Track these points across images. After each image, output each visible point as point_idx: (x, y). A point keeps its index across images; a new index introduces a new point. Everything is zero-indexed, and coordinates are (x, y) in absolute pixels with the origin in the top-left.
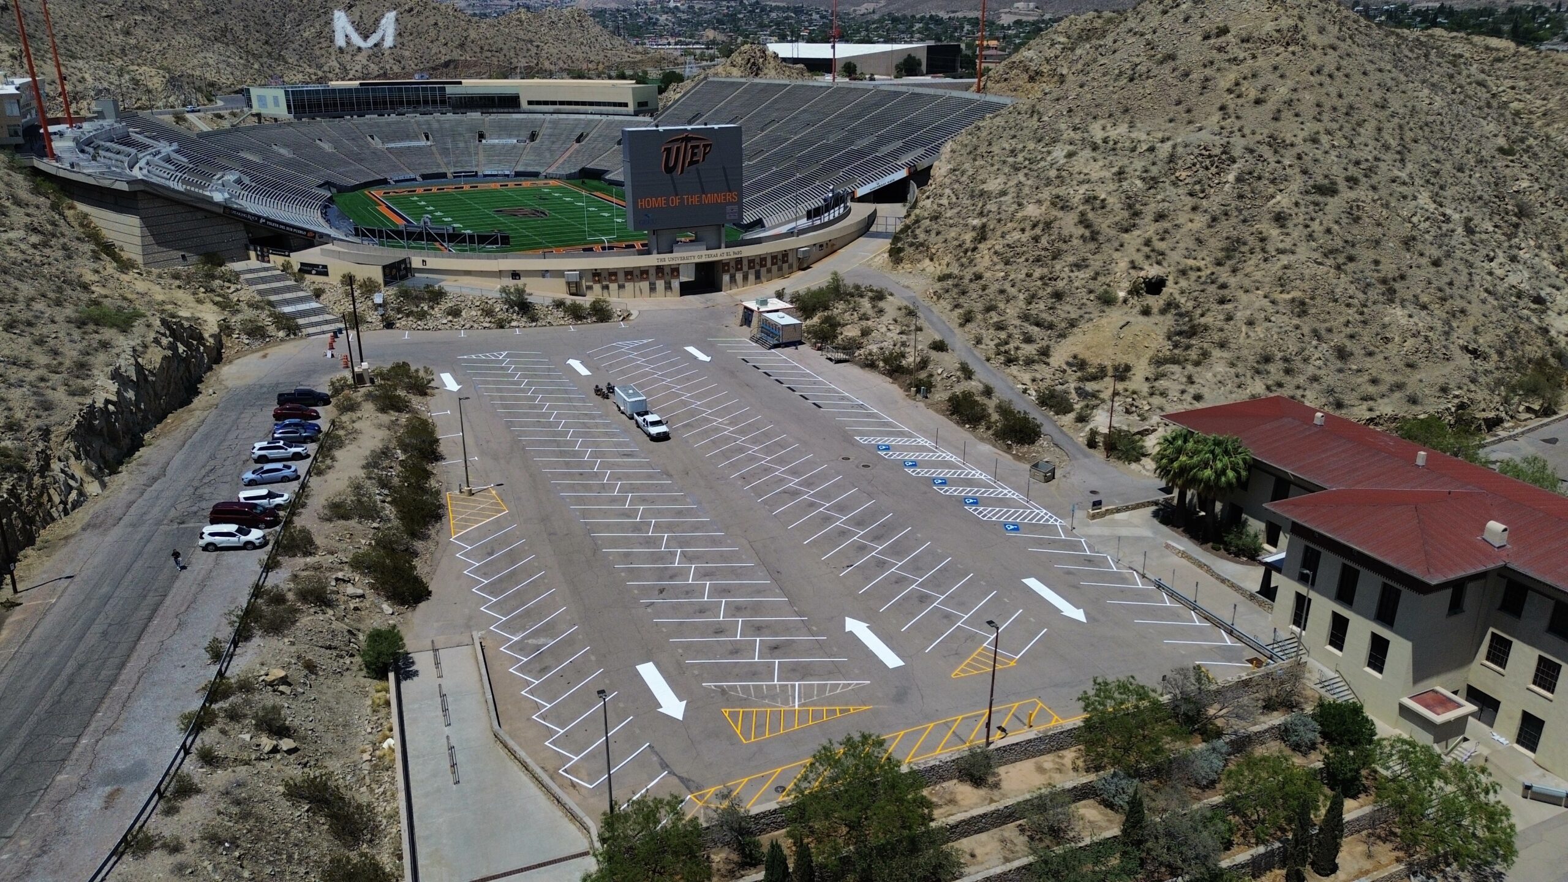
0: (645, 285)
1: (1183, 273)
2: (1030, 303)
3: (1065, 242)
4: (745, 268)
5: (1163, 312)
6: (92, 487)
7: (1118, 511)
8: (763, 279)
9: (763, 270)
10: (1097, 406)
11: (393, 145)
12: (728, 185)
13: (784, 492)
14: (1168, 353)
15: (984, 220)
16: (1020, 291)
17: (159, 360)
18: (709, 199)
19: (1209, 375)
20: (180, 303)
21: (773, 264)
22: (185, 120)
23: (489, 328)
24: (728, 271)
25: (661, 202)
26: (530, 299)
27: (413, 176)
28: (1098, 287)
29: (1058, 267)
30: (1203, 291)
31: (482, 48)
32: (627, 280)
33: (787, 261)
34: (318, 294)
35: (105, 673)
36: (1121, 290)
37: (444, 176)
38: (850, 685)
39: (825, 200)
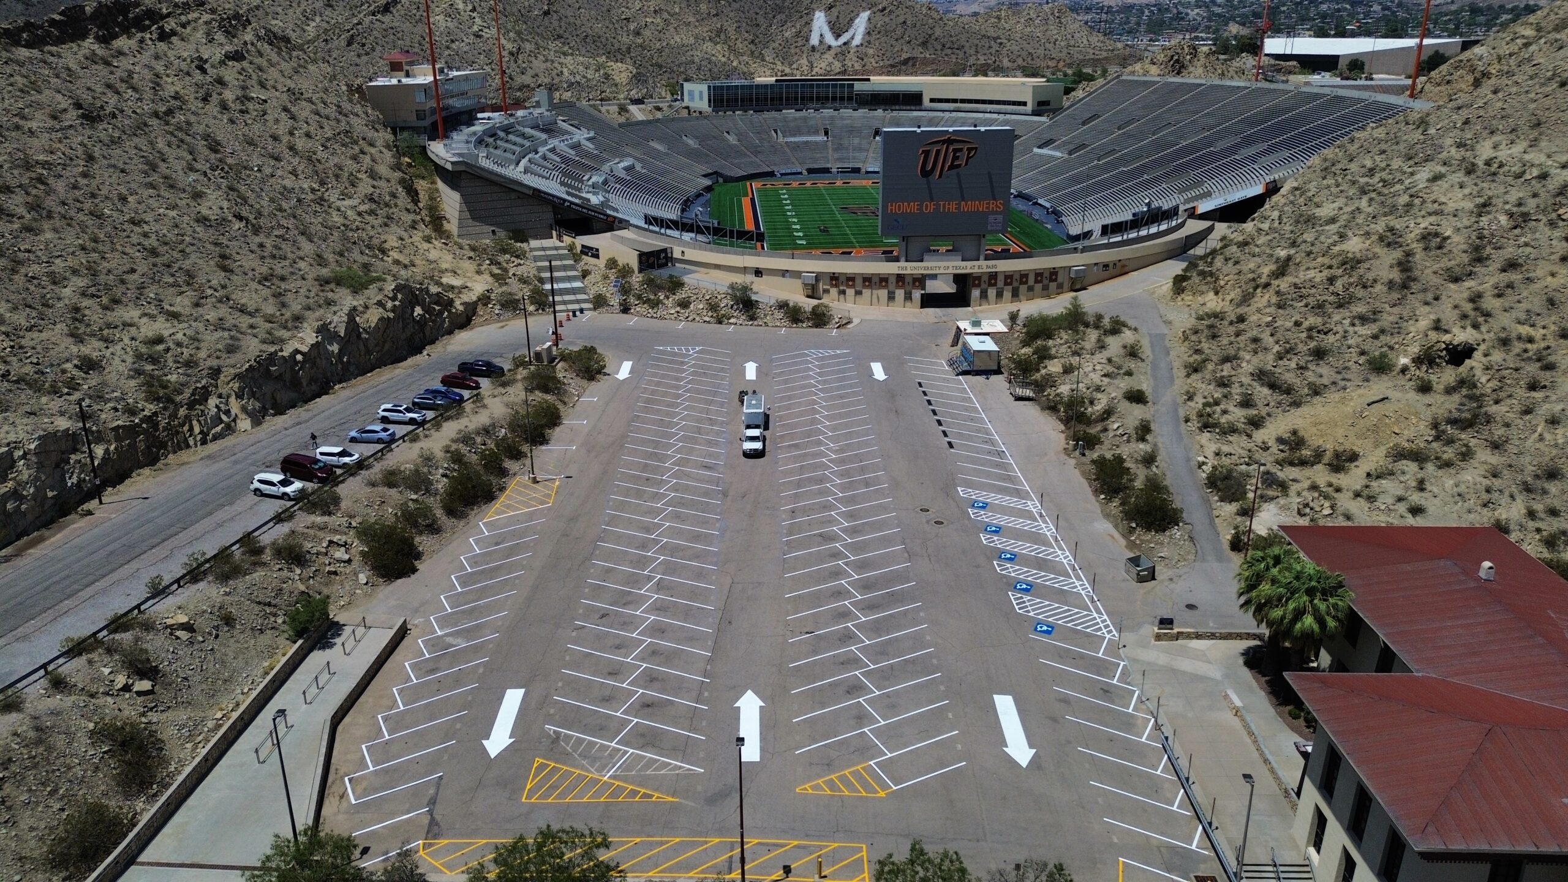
0: (883, 293)
1: (1505, 342)
2: (1281, 359)
3: (1365, 287)
4: (1000, 284)
5: (1449, 391)
6: (245, 424)
7: (1198, 636)
8: (1021, 297)
9: (1023, 288)
10: (1272, 499)
11: (792, 139)
12: (993, 192)
13: (821, 535)
14: (1422, 445)
15: (1292, 251)
16: (1277, 343)
17: (376, 321)
18: (969, 206)
19: (1449, 483)
20: (459, 272)
21: (1036, 282)
22: (627, 111)
23: (709, 322)
24: (979, 285)
25: (914, 207)
26: (754, 298)
27: (799, 170)
28: (1375, 349)
29: (1336, 317)
30: (1517, 370)
31: (944, 46)
32: (865, 287)
33: (1055, 280)
34: (585, 274)
35: (76, 587)
36: (1405, 356)
37: (827, 171)
38: (680, 767)
39: (1134, 215)
